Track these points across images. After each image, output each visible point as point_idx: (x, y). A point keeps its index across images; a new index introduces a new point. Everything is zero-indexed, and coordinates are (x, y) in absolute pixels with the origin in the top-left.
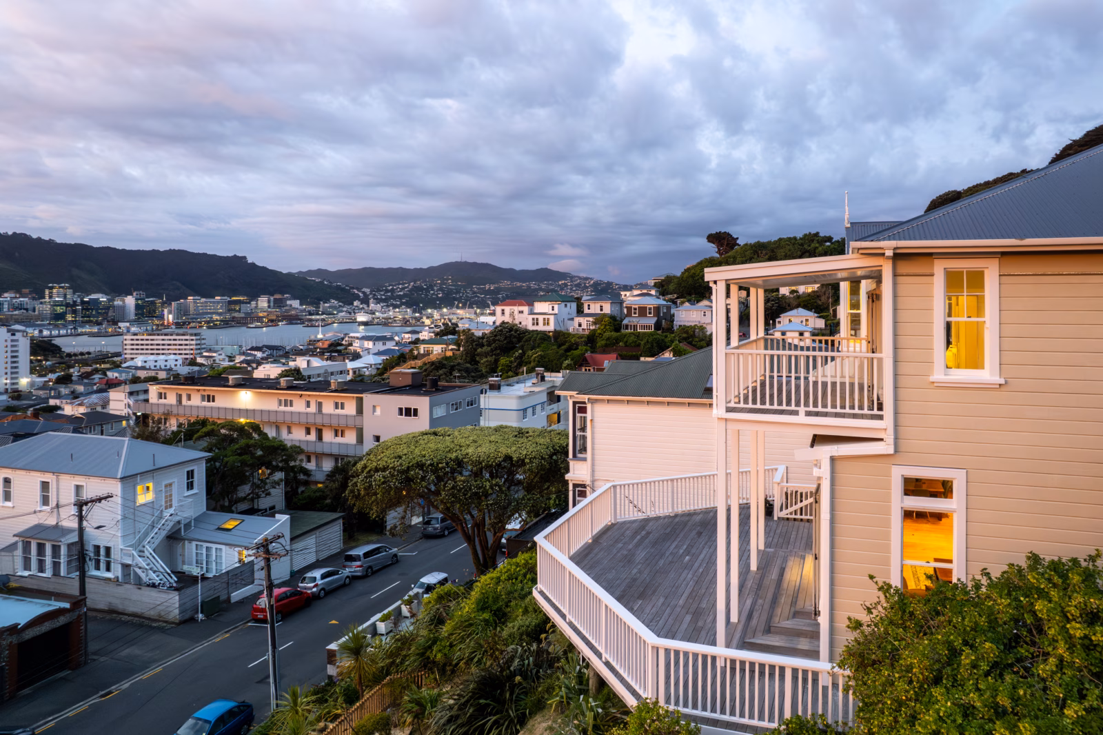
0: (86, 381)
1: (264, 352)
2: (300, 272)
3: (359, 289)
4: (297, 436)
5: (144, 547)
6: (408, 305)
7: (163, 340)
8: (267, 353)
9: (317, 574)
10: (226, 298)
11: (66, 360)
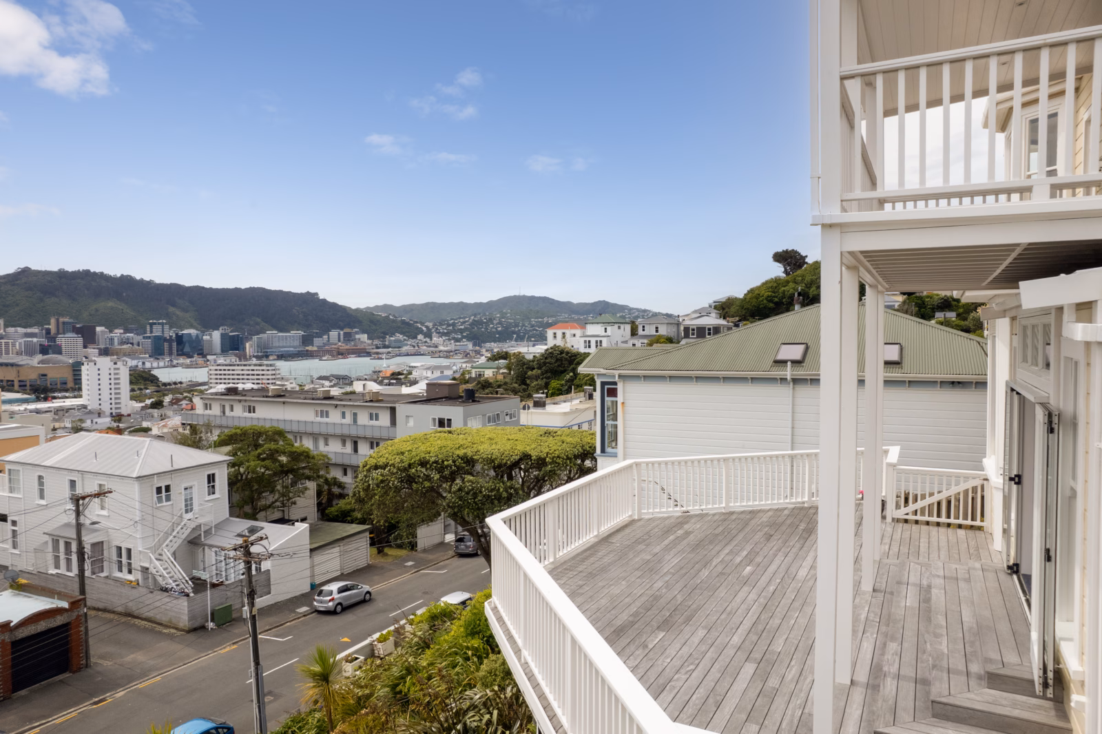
0: (176, 406)
1: (331, 381)
2: (368, 308)
3: (422, 324)
4: (334, 449)
5: (162, 550)
6: (469, 338)
7: (242, 370)
8: (333, 382)
9: (334, 587)
10: (300, 332)
11: (163, 388)
